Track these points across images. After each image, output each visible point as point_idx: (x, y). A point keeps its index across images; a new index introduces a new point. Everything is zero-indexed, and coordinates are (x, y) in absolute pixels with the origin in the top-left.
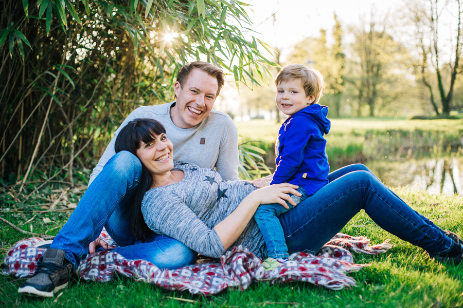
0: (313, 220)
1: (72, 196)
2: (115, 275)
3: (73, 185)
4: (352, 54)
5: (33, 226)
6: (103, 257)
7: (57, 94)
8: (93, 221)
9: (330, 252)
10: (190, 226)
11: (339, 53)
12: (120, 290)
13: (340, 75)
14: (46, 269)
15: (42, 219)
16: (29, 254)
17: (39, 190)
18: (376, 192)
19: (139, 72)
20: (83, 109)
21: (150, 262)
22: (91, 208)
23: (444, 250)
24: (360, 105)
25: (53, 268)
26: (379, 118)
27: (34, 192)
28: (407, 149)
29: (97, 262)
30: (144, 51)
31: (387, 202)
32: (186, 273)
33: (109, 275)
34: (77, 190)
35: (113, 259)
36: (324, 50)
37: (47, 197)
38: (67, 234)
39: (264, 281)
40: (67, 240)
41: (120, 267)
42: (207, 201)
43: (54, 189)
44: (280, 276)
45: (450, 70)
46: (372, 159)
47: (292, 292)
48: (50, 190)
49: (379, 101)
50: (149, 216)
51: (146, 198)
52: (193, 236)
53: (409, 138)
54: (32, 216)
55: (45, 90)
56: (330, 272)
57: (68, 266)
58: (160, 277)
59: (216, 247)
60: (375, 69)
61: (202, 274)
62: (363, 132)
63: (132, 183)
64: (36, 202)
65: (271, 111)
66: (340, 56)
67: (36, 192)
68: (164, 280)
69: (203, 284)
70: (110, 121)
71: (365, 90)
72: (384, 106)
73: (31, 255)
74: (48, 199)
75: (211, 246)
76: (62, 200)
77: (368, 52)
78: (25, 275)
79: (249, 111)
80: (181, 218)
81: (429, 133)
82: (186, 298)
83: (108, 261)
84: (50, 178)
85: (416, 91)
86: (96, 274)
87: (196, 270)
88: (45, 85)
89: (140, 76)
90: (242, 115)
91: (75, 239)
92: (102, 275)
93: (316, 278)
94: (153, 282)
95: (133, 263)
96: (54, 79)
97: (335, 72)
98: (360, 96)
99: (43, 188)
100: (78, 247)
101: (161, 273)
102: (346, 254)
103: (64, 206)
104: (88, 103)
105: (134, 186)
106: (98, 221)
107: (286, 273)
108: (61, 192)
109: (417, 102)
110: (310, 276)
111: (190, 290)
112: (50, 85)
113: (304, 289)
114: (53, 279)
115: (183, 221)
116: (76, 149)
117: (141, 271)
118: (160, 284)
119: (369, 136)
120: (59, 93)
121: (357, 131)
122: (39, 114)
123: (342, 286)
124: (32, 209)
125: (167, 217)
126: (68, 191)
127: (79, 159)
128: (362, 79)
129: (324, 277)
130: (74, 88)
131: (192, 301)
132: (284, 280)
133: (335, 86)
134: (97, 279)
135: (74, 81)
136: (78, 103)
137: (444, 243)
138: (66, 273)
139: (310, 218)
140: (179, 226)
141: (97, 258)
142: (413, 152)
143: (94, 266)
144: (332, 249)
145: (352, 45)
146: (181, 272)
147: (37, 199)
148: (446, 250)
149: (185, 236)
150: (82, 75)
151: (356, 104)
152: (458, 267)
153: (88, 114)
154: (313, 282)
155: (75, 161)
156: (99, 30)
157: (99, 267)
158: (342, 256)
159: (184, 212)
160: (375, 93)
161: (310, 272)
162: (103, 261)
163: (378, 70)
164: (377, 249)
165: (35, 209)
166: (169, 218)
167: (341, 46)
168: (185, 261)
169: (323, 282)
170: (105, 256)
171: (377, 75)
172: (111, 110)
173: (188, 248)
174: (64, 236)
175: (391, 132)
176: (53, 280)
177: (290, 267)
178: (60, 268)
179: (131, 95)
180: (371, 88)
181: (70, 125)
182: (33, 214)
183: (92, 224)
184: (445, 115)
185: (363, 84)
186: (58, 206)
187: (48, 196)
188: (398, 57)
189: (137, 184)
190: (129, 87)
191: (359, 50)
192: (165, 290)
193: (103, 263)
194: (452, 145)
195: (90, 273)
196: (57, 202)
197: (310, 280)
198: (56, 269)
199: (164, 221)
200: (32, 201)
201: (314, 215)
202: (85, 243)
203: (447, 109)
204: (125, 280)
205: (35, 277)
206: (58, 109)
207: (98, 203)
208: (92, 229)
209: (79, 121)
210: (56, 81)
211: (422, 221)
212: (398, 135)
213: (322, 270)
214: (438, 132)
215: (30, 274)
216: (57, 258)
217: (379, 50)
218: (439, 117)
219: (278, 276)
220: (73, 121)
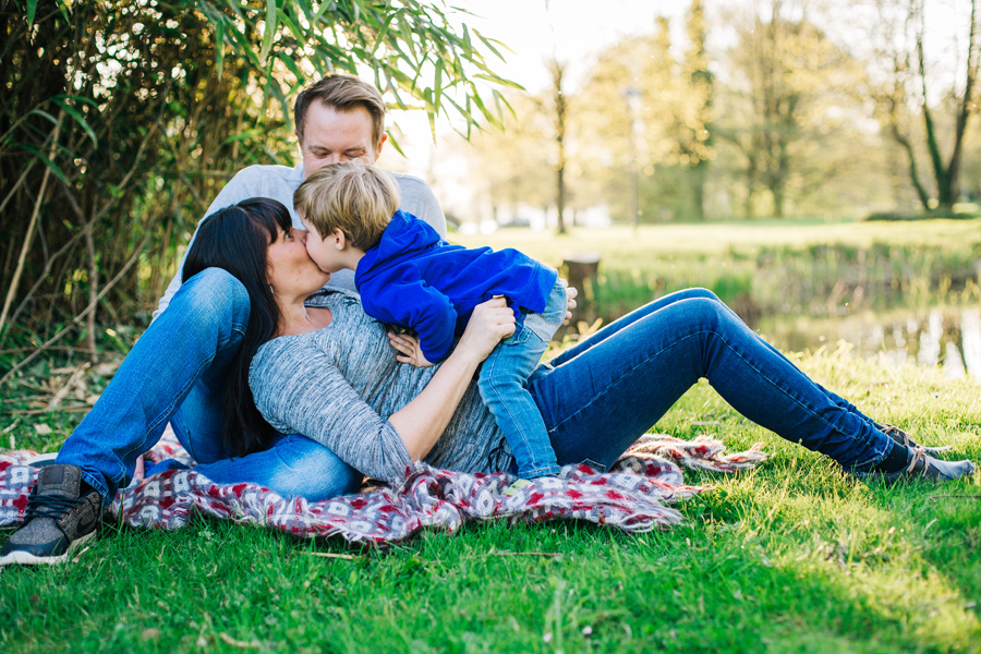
0: (602, 398)
1: (96, 380)
2: (194, 516)
3: (95, 359)
4: (732, 75)
5: (16, 440)
6: (167, 482)
7: (58, 161)
8: (145, 411)
9: (638, 466)
10: (345, 414)
11: (699, 72)
12: (205, 539)
13: (702, 121)
14: (46, 509)
15: (32, 426)
16: (15, 480)
17: (24, 369)
18: (728, 342)
19: (238, 113)
20: (117, 192)
21: (264, 487)
22: (142, 383)
23: (871, 457)
24: (751, 191)
25: (61, 504)
26: (795, 220)
27: (11, 374)
28: (851, 288)
29: (156, 493)
30: (247, 64)
31: (752, 362)
32: (338, 508)
33: (182, 515)
34: (105, 369)
35: (189, 484)
36: (664, 66)
37: (40, 384)
38: (91, 434)
39: (497, 520)
40: (92, 446)
41: (203, 499)
42: (380, 363)
43: (56, 367)
44: (529, 507)
45: (954, 106)
46: (772, 311)
47: (554, 536)
48: (47, 370)
49: (794, 182)
50: (264, 394)
51: (258, 357)
52: (351, 434)
53: (858, 263)
54: (12, 422)
55: (33, 151)
56: (630, 499)
57: (90, 496)
58: (284, 512)
59: (394, 456)
60: (784, 108)
61: (371, 511)
62: (754, 252)
63: (229, 334)
64: (18, 393)
65: (546, 209)
66: (703, 76)
67: (16, 374)
68: (293, 517)
69: (373, 527)
70: (175, 220)
71: (763, 156)
72: (805, 191)
73: (20, 481)
74: (44, 387)
75: (385, 454)
76: (73, 389)
77: (767, 67)
78: (8, 521)
79: (495, 210)
80: (330, 396)
81: (906, 252)
82: (338, 553)
83: (178, 489)
84: (48, 343)
85: (880, 158)
86: (156, 517)
87: (358, 505)
88: (30, 140)
89: (240, 120)
90: (478, 219)
91: (106, 445)
92: (166, 517)
93: (601, 510)
94: (271, 523)
95: (230, 491)
96: (51, 126)
97: (691, 116)
98: (751, 172)
99: (33, 363)
100: (113, 461)
101: (287, 506)
102: (669, 469)
103: (78, 400)
104: (126, 179)
105: (234, 342)
106: (156, 412)
107: (540, 503)
108: (72, 373)
109: (884, 182)
110: (590, 508)
111: (345, 535)
112: (43, 139)
113: (575, 530)
114: (65, 527)
115: (333, 404)
116: (102, 281)
117: (246, 505)
118: (283, 527)
119: (767, 260)
120: (63, 158)
121: (739, 250)
122: (18, 207)
123: (652, 525)
124: (9, 407)
125: (300, 394)
126: (86, 370)
127: (108, 306)
128: (755, 128)
129: (616, 509)
130: (95, 146)
131: (350, 557)
132: (536, 515)
133: (691, 148)
134: (158, 525)
135: (95, 130)
136: (104, 181)
137: (873, 444)
138: (89, 512)
139: (595, 395)
140: (324, 412)
141: (156, 484)
142: (866, 294)
143: (149, 501)
144: (641, 461)
145: (730, 52)
146: (328, 507)
147: (20, 388)
148: (877, 458)
149: (334, 433)
150: (112, 117)
151: (741, 189)
152: (893, 487)
153: (125, 207)
154: (595, 519)
155: (99, 307)
156: (147, 21)
157: (161, 503)
158: (662, 473)
159: (336, 385)
160: (784, 163)
161: (588, 500)
162: (168, 489)
163: (792, 108)
164: (736, 461)
165: (18, 408)
166: (305, 395)
167: (705, 55)
168: (334, 487)
169: (615, 518)
170: (172, 479)
171: (789, 122)
172: (175, 196)
173: (341, 460)
174: (86, 439)
175: (816, 252)
176: (65, 530)
177: (548, 490)
178: (75, 502)
179: (220, 162)
180: (777, 152)
181: (89, 230)
182: (14, 417)
183: (143, 416)
184: (943, 210)
185: (757, 143)
186: (65, 401)
187: (44, 383)
188: (837, 77)
189: (239, 338)
190: (216, 143)
191: (746, 64)
192: (295, 538)
193: (168, 493)
194: (955, 278)
195: (143, 514)
196: (63, 392)
197: (588, 515)
198: (66, 506)
199: (294, 401)
200: (8, 393)
201: (604, 387)
202: (129, 454)
203: (948, 196)
204: (214, 522)
205: (26, 528)
206: (61, 195)
207: (157, 373)
208: (143, 426)
209: (106, 223)
210: (56, 133)
211: (825, 399)
212: (832, 256)
213: (613, 495)
214: (924, 248)
215: (17, 519)
216: (65, 484)
217: (789, 62)
218: (929, 214)
219: (524, 508)
220: (94, 219)
